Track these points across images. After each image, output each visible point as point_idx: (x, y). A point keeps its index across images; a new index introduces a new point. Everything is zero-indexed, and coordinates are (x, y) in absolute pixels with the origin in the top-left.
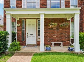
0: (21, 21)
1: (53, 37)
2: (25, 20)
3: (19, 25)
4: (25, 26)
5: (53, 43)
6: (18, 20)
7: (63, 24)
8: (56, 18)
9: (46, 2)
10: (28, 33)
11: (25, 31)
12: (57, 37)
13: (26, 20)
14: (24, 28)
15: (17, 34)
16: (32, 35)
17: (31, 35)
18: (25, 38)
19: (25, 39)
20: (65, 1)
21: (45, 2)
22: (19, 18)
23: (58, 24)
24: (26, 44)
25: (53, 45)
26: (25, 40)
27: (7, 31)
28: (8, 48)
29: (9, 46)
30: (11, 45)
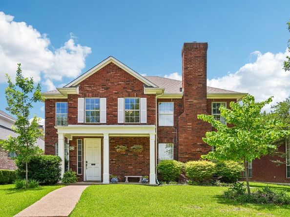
0: (76, 142)
1: (129, 167)
2: (83, 140)
3: (72, 148)
4: (83, 150)
5: (127, 177)
6: (72, 140)
7: (134, 147)
8: (129, 137)
9: (117, 112)
10: (87, 162)
11: (83, 158)
12: (135, 167)
13: (85, 139)
14: (81, 153)
15: (69, 163)
16: (94, 165)
17: (92, 165)
18: (83, 169)
19: (83, 171)
20: (147, 110)
21: (115, 112)
22: (73, 137)
23: (128, 147)
24: (85, 180)
25: (127, 180)
26: (83, 173)
27: (59, 156)
28: (60, 179)
29: (62, 177)
30: (64, 176)
